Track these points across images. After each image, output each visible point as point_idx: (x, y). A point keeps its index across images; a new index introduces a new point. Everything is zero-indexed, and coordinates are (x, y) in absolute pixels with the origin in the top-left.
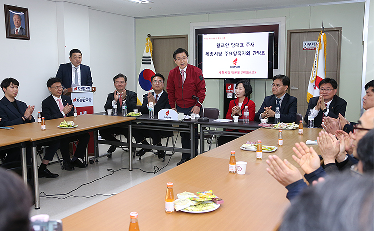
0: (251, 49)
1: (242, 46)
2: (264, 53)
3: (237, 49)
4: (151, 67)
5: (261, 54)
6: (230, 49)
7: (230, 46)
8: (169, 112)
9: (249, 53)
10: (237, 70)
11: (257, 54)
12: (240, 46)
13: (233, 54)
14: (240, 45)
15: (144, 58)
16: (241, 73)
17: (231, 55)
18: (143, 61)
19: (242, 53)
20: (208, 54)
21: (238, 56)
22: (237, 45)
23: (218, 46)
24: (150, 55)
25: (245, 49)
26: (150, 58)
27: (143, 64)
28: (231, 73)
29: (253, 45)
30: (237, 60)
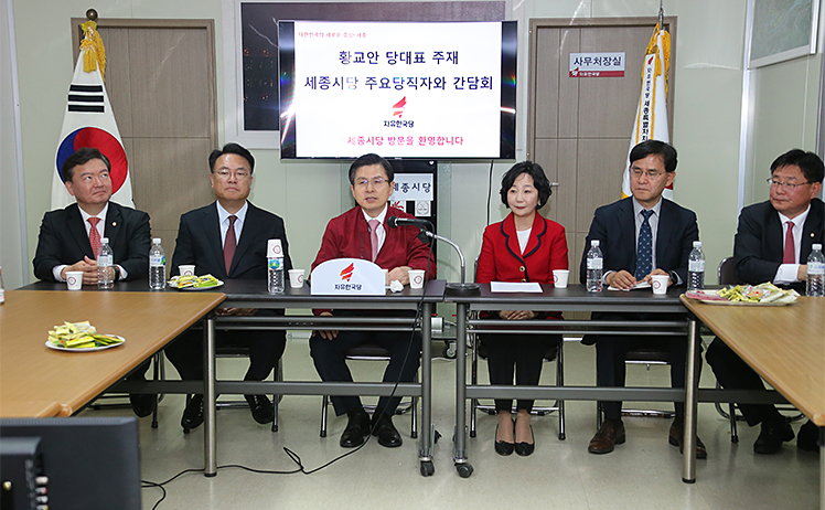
0: (447, 70)
1: (420, 59)
2: (487, 83)
3: (403, 70)
4: (105, 122)
5: (479, 84)
6: (382, 69)
7: (383, 59)
8: (351, 268)
9: (440, 83)
10: (405, 131)
11: (467, 84)
12: (413, 59)
13: (391, 84)
14: (413, 56)
15: (73, 88)
16: (416, 141)
17: (385, 85)
18: (71, 98)
19: (420, 82)
20: (311, 82)
21: (407, 91)
22: (404, 57)
23: (343, 56)
24: (96, 79)
25: (430, 69)
26: (99, 89)
27: (72, 108)
28: (386, 141)
29: (454, 57)
30: (402, 103)
